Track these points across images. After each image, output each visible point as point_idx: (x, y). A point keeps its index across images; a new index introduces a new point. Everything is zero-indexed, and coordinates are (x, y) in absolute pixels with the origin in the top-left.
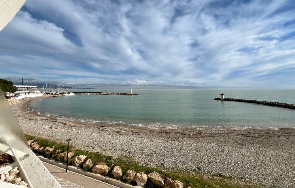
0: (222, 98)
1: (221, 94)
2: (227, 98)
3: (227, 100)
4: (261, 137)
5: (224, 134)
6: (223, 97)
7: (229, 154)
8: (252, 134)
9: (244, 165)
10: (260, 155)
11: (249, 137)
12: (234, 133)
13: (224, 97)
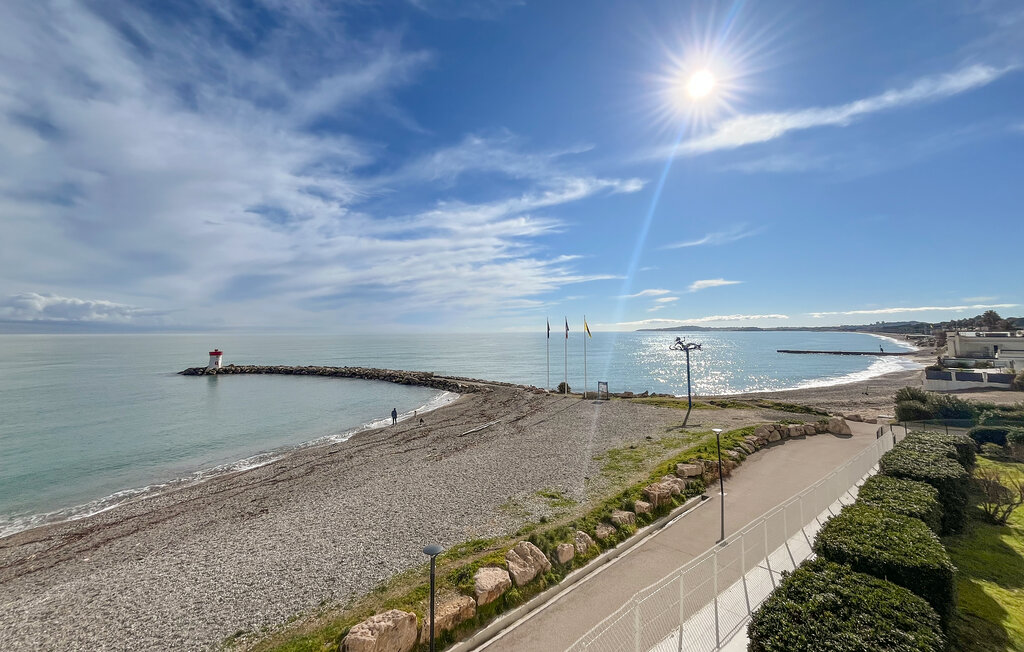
0: (215, 366)
1: (211, 354)
2: (232, 365)
3: (229, 371)
4: (313, 469)
5: (200, 501)
6: (217, 363)
7: (209, 570)
8: (292, 468)
9: (252, 584)
10: (301, 530)
11: (280, 483)
12: (237, 483)
13: (221, 363)
